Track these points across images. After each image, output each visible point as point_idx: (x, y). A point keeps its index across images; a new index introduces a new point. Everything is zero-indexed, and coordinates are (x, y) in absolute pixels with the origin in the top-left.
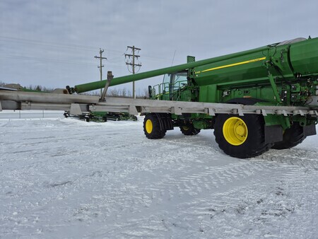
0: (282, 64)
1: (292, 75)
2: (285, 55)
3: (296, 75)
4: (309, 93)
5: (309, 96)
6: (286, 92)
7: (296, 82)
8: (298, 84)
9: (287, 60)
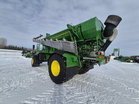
0: (78, 34)
1: (83, 40)
2: (79, 28)
3: (85, 40)
4: (91, 50)
5: (91, 51)
6: (80, 49)
7: (84, 44)
8: (86, 45)
9: (80, 32)
